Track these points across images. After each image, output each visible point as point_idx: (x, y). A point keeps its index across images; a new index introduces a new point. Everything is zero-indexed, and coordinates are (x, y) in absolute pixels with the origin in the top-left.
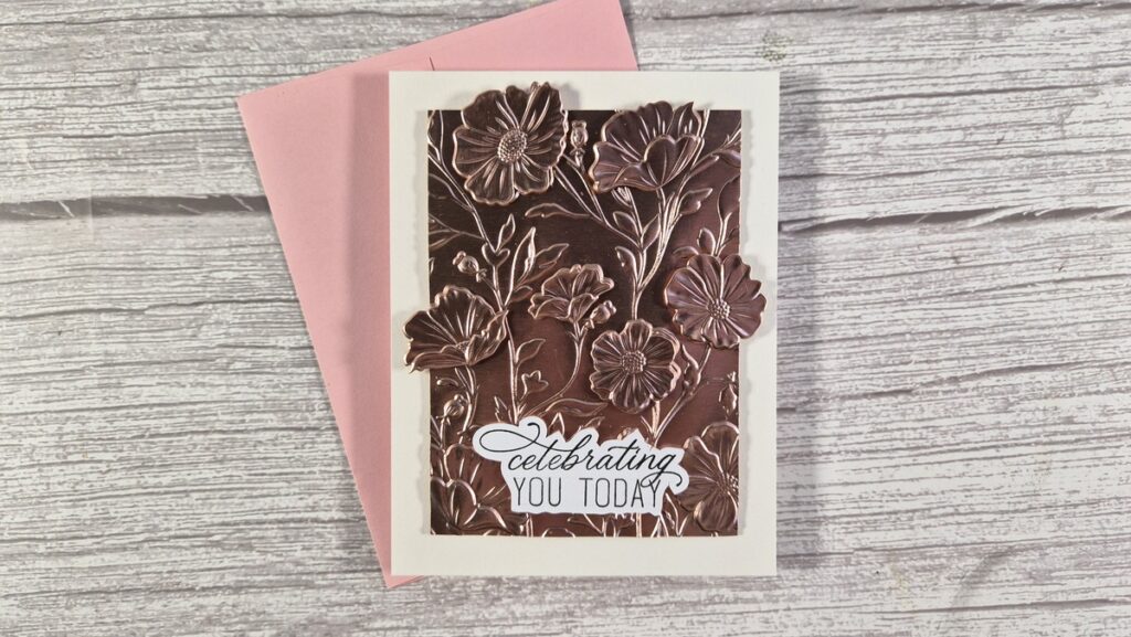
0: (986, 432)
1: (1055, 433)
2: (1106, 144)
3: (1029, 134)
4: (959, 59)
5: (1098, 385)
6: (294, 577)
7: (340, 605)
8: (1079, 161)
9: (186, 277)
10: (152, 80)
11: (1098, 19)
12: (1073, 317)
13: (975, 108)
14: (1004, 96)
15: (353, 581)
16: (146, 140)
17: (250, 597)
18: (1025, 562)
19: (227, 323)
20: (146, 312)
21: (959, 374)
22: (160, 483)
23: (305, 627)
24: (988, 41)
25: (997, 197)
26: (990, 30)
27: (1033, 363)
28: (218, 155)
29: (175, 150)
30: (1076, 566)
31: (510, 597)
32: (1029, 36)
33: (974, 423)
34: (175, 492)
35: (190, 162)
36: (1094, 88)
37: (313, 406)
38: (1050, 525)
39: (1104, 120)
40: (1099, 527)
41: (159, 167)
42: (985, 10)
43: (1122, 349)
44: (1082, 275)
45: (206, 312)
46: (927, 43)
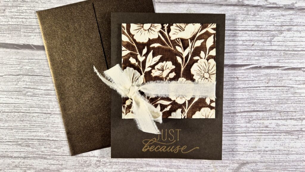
0: (243, 128)
1: (262, 130)
2: (283, 48)
3: (261, 44)
4: (243, 21)
5: (276, 117)
6: (41, 156)
7: (54, 165)
8: (275, 53)
9: (15, 67)
10: (10, 10)
11: (284, 12)
12: (270, 97)
13: (246, 35)
14: (255, 32)
15: (58, 158)
16: (7, 27)
17: (28, 160)
18: (251, 166)
19: (27, 81)
20: (3, 76)
21: (236, 111)
22: (5, 126)
23: (43, 170)
24: (252, 16)
25: (251, 61)
26: (252, 13)
27: (258, 110)
28: (27, 32)
29: (15, 30)
30: (266, 168)
31: (103, 166)
32: (263, 15)
33: (239, 125)
34: (9, 129)
35: (19, 34)
36: (281, 32)
37: (50, 107)
38: (259, 156)
39: (283, 41)
40: (273, 158)
41: (10, 35)
42: (251, 7)
43: (283, 108)
44: (274, 85)
45: (20, 78)
46: (234, 15)
